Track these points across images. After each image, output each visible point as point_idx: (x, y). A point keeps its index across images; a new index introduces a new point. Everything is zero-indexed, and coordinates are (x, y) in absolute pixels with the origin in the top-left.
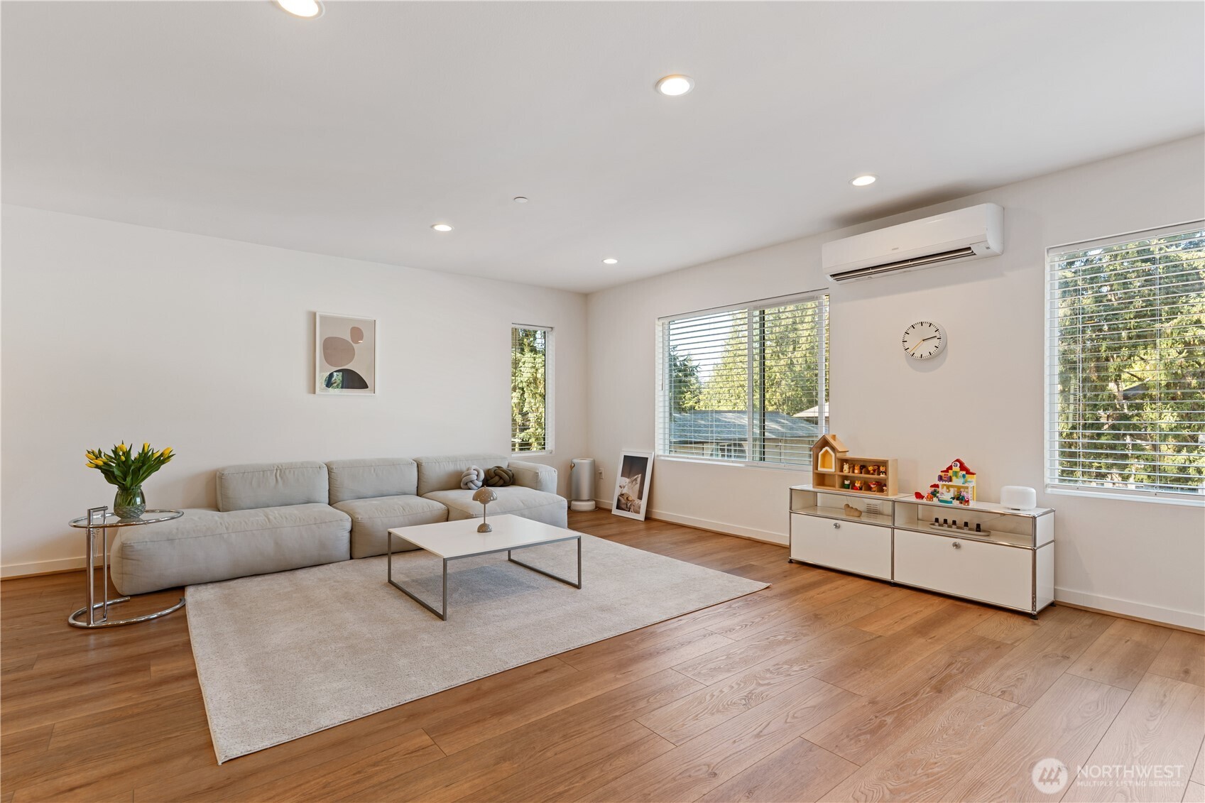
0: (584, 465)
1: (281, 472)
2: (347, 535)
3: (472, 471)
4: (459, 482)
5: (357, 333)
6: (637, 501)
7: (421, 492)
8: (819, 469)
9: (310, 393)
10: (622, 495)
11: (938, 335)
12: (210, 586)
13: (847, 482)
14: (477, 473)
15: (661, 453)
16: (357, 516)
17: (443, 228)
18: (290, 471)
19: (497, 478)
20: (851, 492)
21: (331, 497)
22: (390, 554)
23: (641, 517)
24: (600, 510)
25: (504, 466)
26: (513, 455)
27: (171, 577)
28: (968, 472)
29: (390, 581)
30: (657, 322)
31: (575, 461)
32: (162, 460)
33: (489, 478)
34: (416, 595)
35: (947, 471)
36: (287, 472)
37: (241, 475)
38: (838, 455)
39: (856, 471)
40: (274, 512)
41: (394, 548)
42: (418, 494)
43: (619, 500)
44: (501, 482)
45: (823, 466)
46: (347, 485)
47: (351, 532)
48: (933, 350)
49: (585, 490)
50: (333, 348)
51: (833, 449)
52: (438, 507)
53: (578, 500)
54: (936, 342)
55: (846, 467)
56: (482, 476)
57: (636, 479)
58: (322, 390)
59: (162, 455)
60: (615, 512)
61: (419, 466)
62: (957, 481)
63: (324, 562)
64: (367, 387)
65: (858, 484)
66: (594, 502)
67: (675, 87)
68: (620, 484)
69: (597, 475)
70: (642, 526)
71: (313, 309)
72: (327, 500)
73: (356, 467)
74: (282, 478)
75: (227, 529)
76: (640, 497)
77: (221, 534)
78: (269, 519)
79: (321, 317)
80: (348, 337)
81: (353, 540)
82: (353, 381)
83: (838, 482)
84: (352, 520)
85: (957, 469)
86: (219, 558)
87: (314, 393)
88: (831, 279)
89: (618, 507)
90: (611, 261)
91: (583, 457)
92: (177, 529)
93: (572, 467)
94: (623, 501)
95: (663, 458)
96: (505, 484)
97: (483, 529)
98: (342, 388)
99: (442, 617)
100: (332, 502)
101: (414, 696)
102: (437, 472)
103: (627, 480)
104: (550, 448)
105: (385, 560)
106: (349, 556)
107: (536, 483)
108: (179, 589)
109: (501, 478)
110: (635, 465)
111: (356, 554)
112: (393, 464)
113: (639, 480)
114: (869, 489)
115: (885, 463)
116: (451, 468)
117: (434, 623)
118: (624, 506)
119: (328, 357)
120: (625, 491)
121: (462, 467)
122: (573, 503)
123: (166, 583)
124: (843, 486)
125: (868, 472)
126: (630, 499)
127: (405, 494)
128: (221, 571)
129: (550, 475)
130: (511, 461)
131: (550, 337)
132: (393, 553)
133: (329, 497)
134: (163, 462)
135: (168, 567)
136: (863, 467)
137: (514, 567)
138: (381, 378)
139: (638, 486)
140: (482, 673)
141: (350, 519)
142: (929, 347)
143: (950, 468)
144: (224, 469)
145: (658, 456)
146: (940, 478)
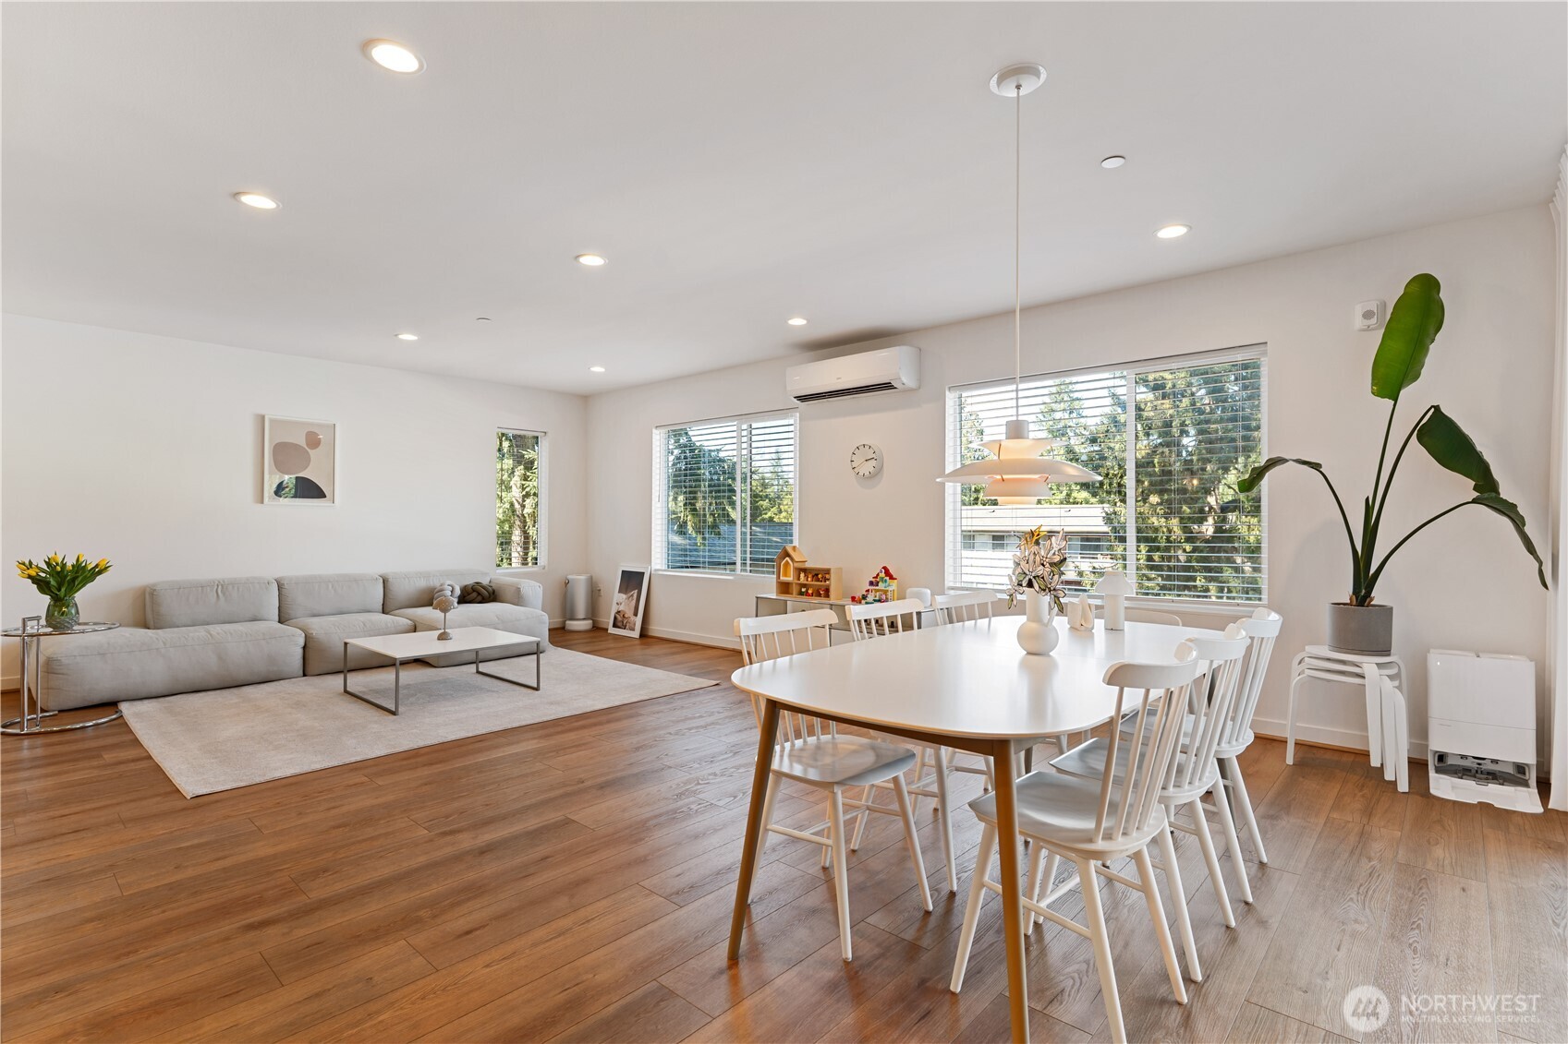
0: (580, 582)
1: (222, 588)
2: (300, 651)
3: (446, 587)
4: (429, 598)
5: (313, 438)
6: (633, 618)
7: (387, 610)
8: (781, 578)
9: (257, 502)
10: (618, 612)
11: (875, 457)
12: (146, 702)
13: (803, 590)
14: (452, 587)
15: (658, 567)
16: (310, 632)
17: (408, 337)
18: (233, 587)
19: (474, 595)
20: (804, 598)
21: (282, 614)
22: (346, 671)
23: (636, 634)
24: (597, 629)
25: (485, 582)
26: (498, 571)
27: (103, 690)
28: (892, 578)
29: (346, 691)
30: (654, 431)
31: (570, 577)
32: (97, 571)
33: (466, 594)
34: (372, 700)
35: (876, 577)
36: (230, 587)
37: (176, 590)
38: (796, 565)
39: (809, 579)
40: (217, 629)
41: (351, 665)
42: (383, 612)
43: (615, 618)
44: (480, 598)
45: (785, 575)
46: (299, 600)
47: (304, 648)
48: (872, 470)
49: (581, 606)
50: (285, 454)
51: (792, 559)
52: (404, 622)
53: (572, 619)
54: (873, 463)
55: (802, 575)
56: (458, 592)
57: (632, 595)
58: (270, 499)
59: (97, 566)
60: (612, 630)
61: (385, 582)
62: (881, 586)
63: (274, 678)
64: (325, 497)
65: (810, 592)
66: (590, 622)
67: (592, 261)
68: (616, 601)
69: (594, 593)
70: (637, 642)
71: (262, 412)
72: (277, 618)
73: (309, 583)
74: (224, 593)
75: (165, 644)
76: (636, 614)
77: (157, 649)
78: (211, 635)
79: (272, 421)
80: (302, 442)
81: (307, 656)
82: (308, 490)
83: (795, 589)
84: (306, 636)
85: (883, 575)
86: (156, 672)
87: (262, 502)
88: (795, 400)
89: (615, 625)
90: (597, 369)
91: (579, 574)
92: (108, 644)
93: (567, 583)
94: (619, 618)
95: (661, 573)
96: (484, 600)
97: (443, 637)
98: (295, 496)
99: (394, 713)
100: (282, 619)
101: (359, 759)
102: (404, 589)
103: (624, 596)
104: (542, 564)
105: (342, 676)
106: (301, 673)
107: (518, 599)
108: (112, 705)
109: (479, 594)
110: (632, 580)
111: (309, 670)
112: (355, 580)
113: (635, 596)
114: (819, 595)
115: (828, 571)
116: (422, 584)
117: (386, 717)
118: (620, 624)
119: (280, 466)
120: (621, 608)
121: (435, 583)
122: (568, 622)
123: (96, 698)
124: (801, 593)
125: (818, 580)
126: (626, 616)
127: (369, 612)
128: (160, 689)
129: (534, 590)
130: (493, 577)
131: (544, 442)
132: (349, 671)
133: (279, 615)
134: (100, 572)
135: (100, 682)
136: (815, 576)
137: (481, 677)
138: (341, 488)
139: (634, 601)
140: (421, 743)
141: (303, 635)
142: (868, 468)
143: (878, 575)
144: (155, 585)
145: (656, 570)
146: (871, 583)
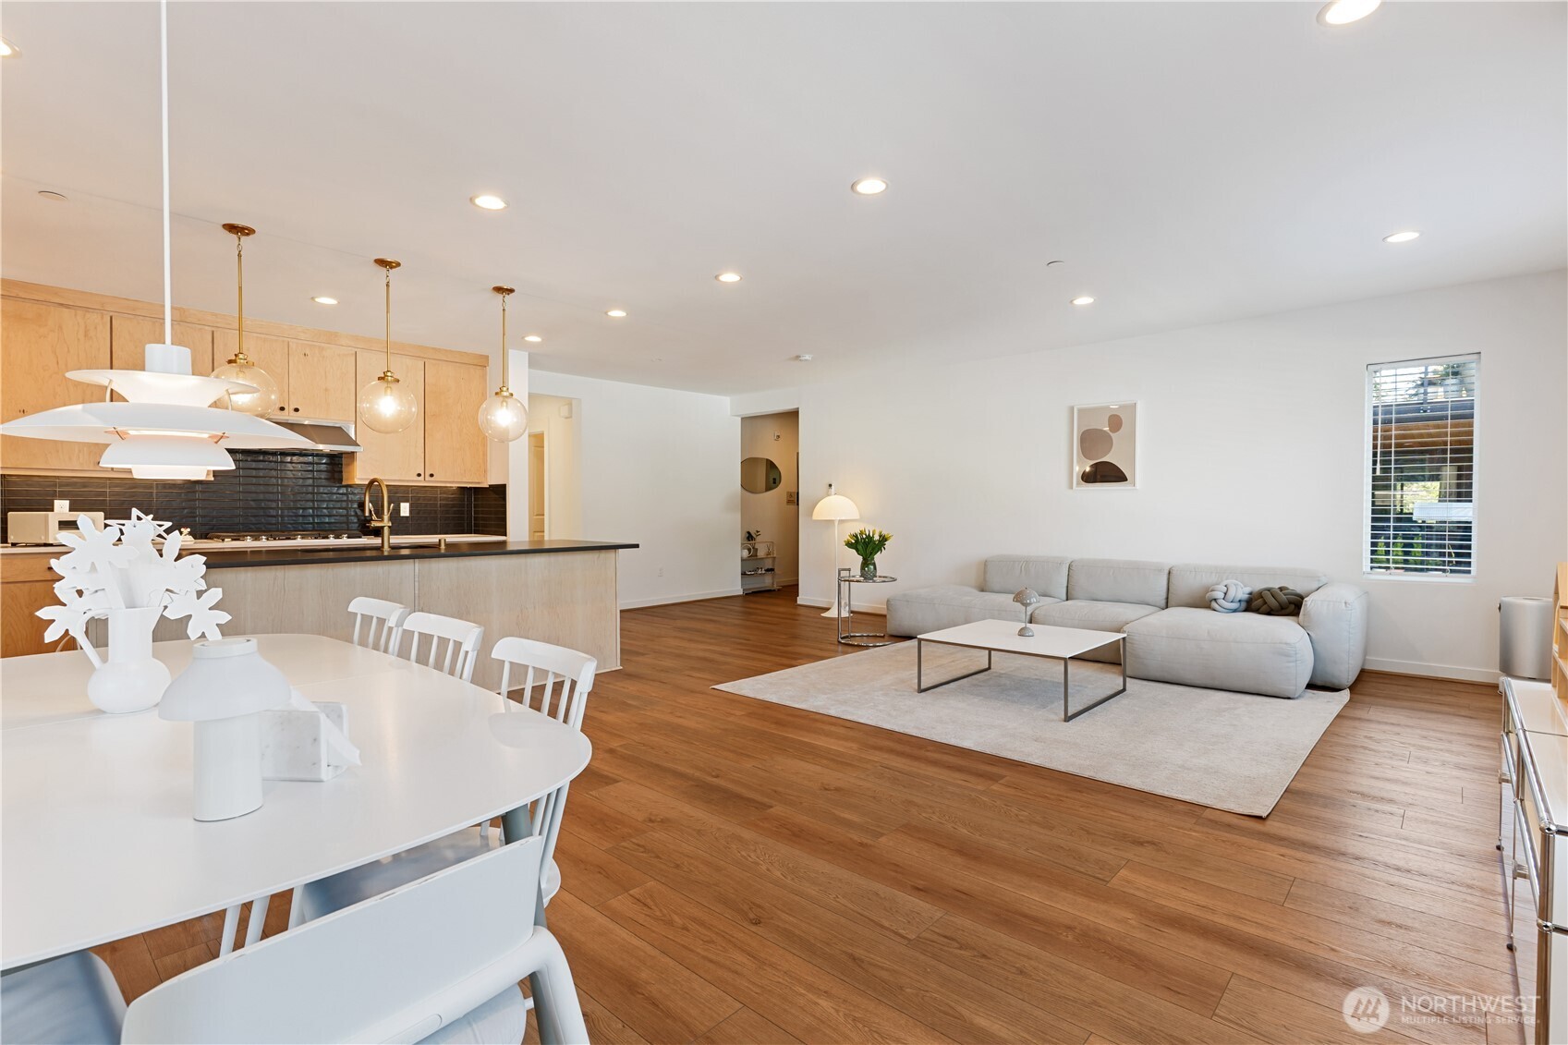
1: (1026, 566)
5: (1116, 423)
7: (1168, 605)
17: (1083, 301)
31: (1504, 599)
46: (1083, 582)
49: (1528, 655)
58: (1078, 484)
61: (1170, 574)
64: (1126, 480)
71: (1072, 402)
72: (1065, 596)
79: (1079, 410)
80: (1105, 426)
87: (1070, 489)
93: (1499, 610)
97: (1022, 633)
100: (1069, 597)
104: (1474, 573)
119: (1084, 453)
133: (1066, 593)
144: (991, 558)
